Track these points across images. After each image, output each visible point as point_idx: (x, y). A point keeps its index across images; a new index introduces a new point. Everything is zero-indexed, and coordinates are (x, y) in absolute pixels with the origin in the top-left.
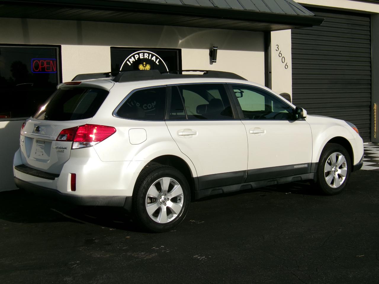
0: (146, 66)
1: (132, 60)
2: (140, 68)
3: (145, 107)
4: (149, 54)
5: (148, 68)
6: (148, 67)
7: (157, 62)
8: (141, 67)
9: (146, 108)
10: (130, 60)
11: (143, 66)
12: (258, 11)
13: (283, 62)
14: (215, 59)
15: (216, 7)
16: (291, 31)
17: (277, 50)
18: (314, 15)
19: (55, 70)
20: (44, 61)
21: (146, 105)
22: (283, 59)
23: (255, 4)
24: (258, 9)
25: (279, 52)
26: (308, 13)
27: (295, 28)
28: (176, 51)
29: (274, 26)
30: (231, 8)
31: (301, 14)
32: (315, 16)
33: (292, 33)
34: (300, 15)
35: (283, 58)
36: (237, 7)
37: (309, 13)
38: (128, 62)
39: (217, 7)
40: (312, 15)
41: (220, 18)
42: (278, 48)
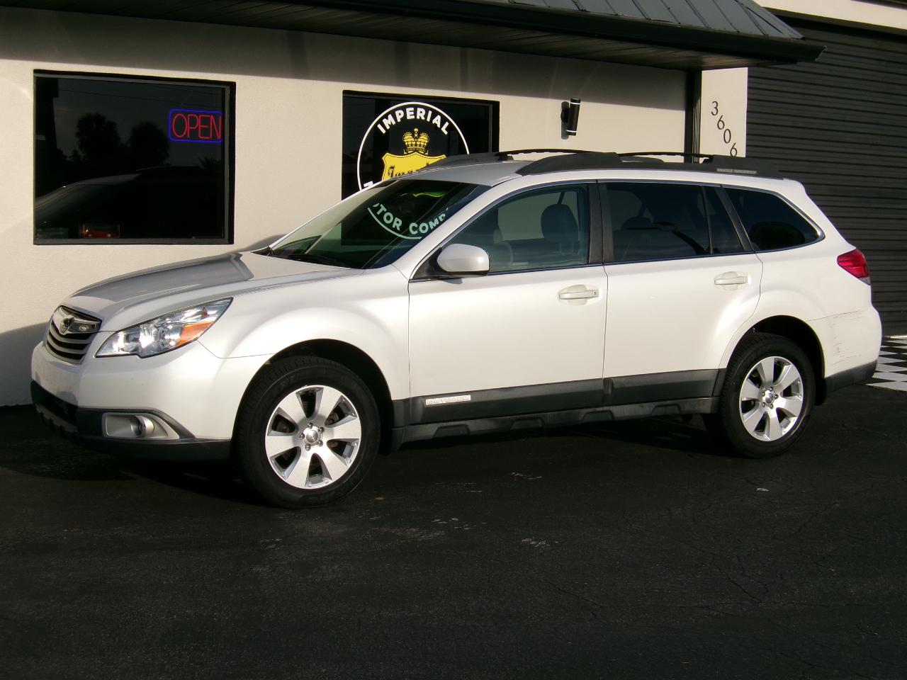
0: (419, 136)
1: (389, 122)
2: (405, 141)
3: (414, 229)
4: (427, 109)
5: (422, 140)
6: (424, 139)
7: (444, 129)
8: (408, 139)
9: (416, 232)
10: (385, 121)
11: (413, 135)
12: (675, 23)
13: (727, 141)
14: (574, 127)
15: (582, 10)
16: (749, 71)
17: (715, 112)
18: (801, 36)
19: (219, 137)
20: (195, 116)
21: (416, 226)
22: (727, 133)
23: (669, 9)
24: (677, 20)
25: (718, 117)
26: (788, 33)
27: (758, 65)
28: (487, 105)
29: (710, 59)
30: (617, 15)
31: (773, 33)
32: (803, 39)
33: (749, 76)
34: (770, 35)
35: (727, 131)
36: (628, 12)
37: (791, 34)
38: (379, 126)
39: (585, 10)
40: (796, 37)
41: (591, 36)
42: (716, 108)
